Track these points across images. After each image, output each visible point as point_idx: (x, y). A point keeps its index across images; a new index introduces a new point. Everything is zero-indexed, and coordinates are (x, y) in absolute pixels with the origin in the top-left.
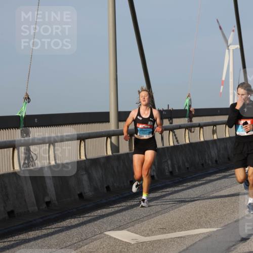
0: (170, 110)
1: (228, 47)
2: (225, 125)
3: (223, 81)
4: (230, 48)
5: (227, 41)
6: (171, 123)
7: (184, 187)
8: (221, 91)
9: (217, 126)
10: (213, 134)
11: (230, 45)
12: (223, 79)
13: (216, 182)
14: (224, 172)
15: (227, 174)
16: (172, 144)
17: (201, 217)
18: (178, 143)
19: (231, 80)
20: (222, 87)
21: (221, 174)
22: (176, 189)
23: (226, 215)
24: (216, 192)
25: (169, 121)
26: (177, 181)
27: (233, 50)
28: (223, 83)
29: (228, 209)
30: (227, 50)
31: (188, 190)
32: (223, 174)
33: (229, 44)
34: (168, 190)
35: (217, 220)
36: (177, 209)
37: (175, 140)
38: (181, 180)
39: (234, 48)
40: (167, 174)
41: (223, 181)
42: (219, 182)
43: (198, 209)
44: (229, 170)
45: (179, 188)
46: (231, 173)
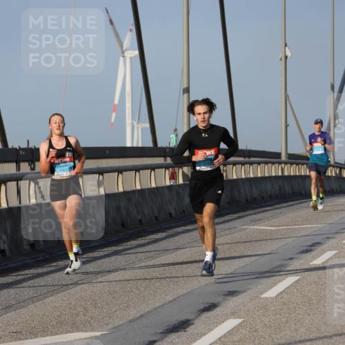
0: (31, 149)
1: (123, 52)
2: (117, 173)
3: (115, 106)
4: (126, 54)
5: (121, 44)
6: (33, 169)
7: (52, 269)
8: (113, 120)
9: (105, 175)
10: (99, 187)
11: (126, 50)
12: (116, 102)
13: (102, 260)
14: (115, 246)
15: (120, 248)
16: (33, 201)
17: (78, 315)
18: (44, 200)
19: (128, 104)
20: (114, 115)
21: (110, 249)
22: (40, 270)
23: (115, 311)
24: (102, 276)
25: (30, 165)
26: (42, 258)
27: (131, 58)
28: (115, 108)
29: (119, 302)
30: (122, 58)
31: (58, 273)
32: (114, 248)
33: (124, 48)
34: (27, 272)
35: (103, 318)
36: (40, 302)
37: (39, 196)
38: (48, 257)
39: (132, 55)
40: (25, 247)
41: (113, 258)
42: (107, 260)
43: (73, 303)
44: (124, 242)
45: (45, 270)
46: (127, 247)
